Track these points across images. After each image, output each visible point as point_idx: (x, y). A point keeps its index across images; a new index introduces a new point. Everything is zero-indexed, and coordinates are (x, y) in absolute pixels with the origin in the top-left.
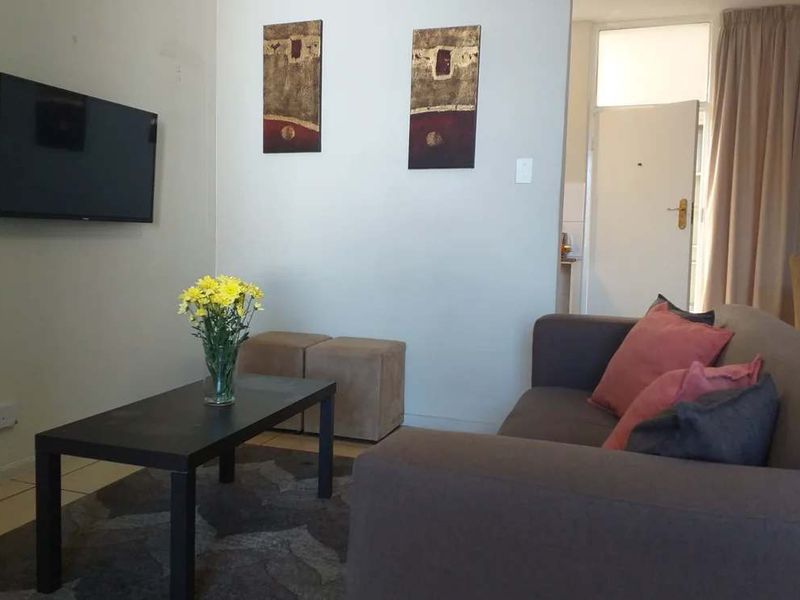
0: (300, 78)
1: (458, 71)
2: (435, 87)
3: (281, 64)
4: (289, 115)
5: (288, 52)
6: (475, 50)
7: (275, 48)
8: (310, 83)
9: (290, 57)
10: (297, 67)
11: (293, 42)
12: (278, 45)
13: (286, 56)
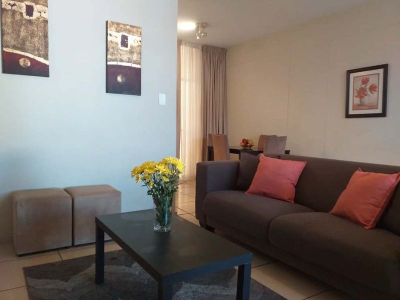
0: (33, 30)
1: (132, 47)
2: (121, 52)
3: (18, 17)
4: (24, 51)
5: (24, 11)
6: (140, 39)
7: (12, 6)
8: (41, 34)
9: (24, 15)
10: (30, 22)
11: (27, 6)
12: (14, 5)
13: (21, 13)
